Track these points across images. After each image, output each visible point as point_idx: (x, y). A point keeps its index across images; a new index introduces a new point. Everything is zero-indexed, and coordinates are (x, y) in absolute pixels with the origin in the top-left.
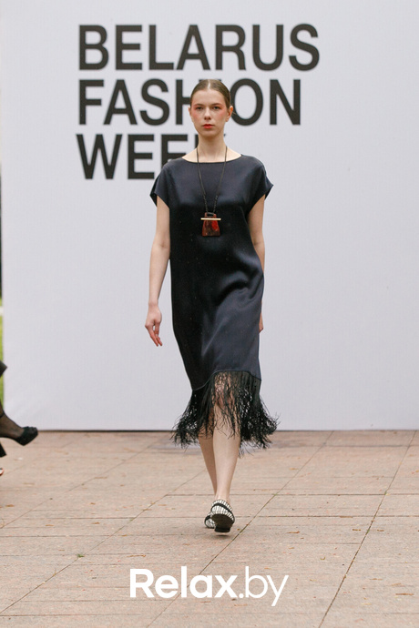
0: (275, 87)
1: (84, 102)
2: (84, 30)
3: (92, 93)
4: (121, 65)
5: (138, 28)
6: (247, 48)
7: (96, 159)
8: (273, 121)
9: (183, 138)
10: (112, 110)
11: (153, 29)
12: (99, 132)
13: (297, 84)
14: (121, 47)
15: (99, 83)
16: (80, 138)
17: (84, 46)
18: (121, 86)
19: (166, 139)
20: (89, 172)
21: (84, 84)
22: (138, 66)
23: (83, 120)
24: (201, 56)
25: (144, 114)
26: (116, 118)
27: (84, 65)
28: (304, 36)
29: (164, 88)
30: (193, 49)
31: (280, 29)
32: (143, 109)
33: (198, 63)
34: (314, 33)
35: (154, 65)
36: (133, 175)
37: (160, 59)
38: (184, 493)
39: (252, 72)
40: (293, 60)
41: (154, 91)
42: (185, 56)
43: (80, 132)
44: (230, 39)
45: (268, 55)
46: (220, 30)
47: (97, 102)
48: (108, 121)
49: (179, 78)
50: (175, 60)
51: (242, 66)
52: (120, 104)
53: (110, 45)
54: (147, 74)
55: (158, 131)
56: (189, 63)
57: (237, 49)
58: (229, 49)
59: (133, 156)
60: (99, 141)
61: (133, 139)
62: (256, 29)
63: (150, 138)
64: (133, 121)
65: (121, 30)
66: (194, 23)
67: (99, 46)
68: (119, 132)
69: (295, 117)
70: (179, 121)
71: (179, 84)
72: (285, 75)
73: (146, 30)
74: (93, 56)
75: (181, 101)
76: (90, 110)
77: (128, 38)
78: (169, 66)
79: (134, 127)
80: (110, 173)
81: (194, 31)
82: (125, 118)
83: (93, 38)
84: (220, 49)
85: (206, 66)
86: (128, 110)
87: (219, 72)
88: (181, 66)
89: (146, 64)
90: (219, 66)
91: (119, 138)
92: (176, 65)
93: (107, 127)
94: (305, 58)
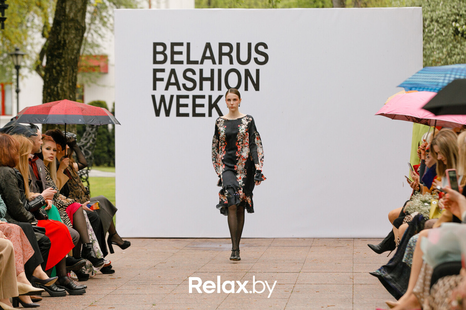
0: (247, 72)
1: (156, 80)
2: (155, 45)
3: (159, 75)
4: (173, 62)
5: (181, 44)
6: (234, 54)
7: (160, 107)
8: (246, 89)
9: (203, 97)
10: (169, 84)
11: (188, 44)
12: (163, 94)
13: (258, 71)
14: (173, 53)
15: (163, 70)
16: (153, 97)
17: (155, 53)
18: (173, 72)
19: (195, 97)
20: (158, 113)
21: (155, 71)
22: (181, 62)
23: (155, 88)
24: (212, 57)
25: (184, 85)
26: (170, 87)
27: (155, 62)
28: (261, 48)
29: (194, 73)
30: (208, 54)
31: (250, 45)
32: (184, 83)
33: (210, 61)
34: (266, 47)
35: (189, 62)
36: (179, 114)
37: (192, 59)
38: (203, 271)
39: (236, 65)
40: (256, 60)
41: (189, 74)
42: (204, 57)
43: (153, 94)
44: (226, 49)
45: (244, 58)
46: (221, 45)
47: (162, 80)
48: (167, 89)
49: (201, 68)
50: (200, 60)
51: (231, 62)
52: (173, 80)
53: (168, 52)
54: (186, 66)
55: (191, 94)
56: (206, 61)
57: (229, 54)
58: (225, 54)
59: (179, 106)
60: (163, 98)
61: (179, 97)
62: (238, 45)
63: (187, 97)
64: (179, 89)
65: (173, 45)
66: (208, 42)
67: (163, 53)
68: (172, 94)
69: (257, 87)
70: (201, 89)
71: (201, 71)
72: (252, 67)
73: (185, 45)
74: (160, 58)
75: (202, 79)
76: (158, 83)
77: (177, 49)
78: (196, 62)
79: (179, 91)
80: (168, 113)
81: (208, 46)
82: (175, 87)
83: (160, 48)
84: (221, 54)
85: (214, 63)
86: (177, 84)
87: (220, 65)
88: (202, 63)
89: (185, 62)
90: (220, 63)
91: (172, 97)
92: (199, 62)
93: (166, 91)
94: (261, 59)
